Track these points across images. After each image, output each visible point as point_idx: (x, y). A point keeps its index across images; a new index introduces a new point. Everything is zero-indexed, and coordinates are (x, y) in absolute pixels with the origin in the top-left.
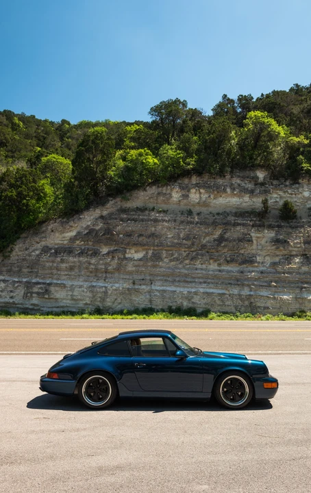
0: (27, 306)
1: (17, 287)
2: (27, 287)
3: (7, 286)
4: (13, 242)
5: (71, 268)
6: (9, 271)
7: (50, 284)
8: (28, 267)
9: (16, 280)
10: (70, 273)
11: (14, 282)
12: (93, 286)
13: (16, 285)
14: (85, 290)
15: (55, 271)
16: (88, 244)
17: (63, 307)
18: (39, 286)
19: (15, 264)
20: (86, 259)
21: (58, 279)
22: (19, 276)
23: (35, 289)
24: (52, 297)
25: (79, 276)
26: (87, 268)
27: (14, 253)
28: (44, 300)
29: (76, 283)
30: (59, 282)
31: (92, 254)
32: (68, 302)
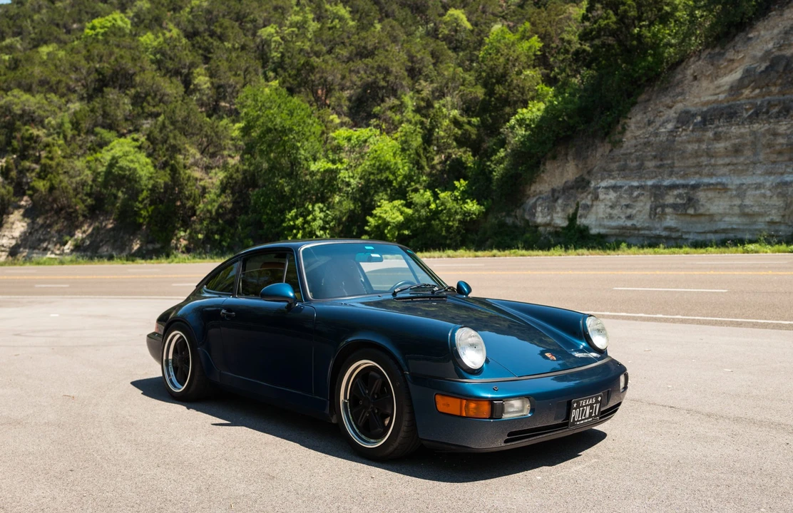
0: (658, 232)
1: (637, 197)
2: (656, 196)
3: (621, 197)
4: (623, 113)
5: (737, 150)
6: (623, 169)
7: (695, 187)
8: (655, 157)
9: (635, 184)
10: (735, 161)
11: (632, 188)
12: (786, 184)
13: (635, 194)
14: (768, 193)
15: (704, 160)
16: (769, 93)
17: (724, 231)
18: (676, 192)
19: (631, 154)
20: (767, 126)
21: (711, 175)
22: (640, 177)
23: (670, 199)
24: (702, 211)
25: (755, 164)
26: (770, 146)
27: (628, 134)
28: (688, 219)
29: (748, 180)
30: (713, 181)
31: (779, 112)
32: (734, 221)
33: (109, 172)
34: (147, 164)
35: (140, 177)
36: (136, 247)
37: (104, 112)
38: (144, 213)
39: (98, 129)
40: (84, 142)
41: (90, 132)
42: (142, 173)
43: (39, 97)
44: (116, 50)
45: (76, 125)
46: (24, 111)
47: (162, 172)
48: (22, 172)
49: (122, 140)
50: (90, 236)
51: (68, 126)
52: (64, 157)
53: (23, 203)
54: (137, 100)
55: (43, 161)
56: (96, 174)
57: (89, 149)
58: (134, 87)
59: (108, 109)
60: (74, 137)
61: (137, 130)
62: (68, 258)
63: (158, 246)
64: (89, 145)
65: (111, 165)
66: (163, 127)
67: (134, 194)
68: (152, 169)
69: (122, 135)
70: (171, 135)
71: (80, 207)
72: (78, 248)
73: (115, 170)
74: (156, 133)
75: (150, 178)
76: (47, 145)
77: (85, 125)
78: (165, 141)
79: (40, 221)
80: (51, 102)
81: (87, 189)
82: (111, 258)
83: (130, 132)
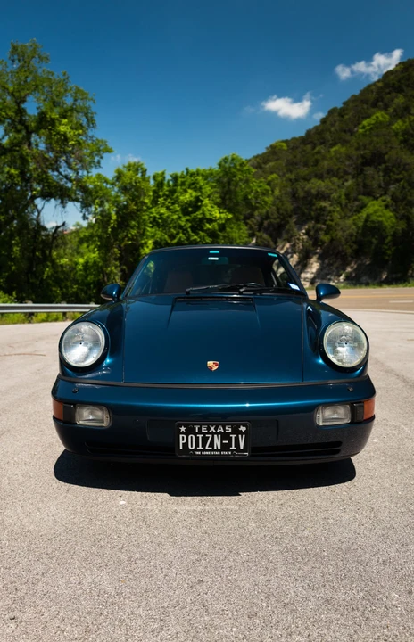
33: (365, 226)
34: (391, 217)
35: (386, 227)
36: (384, 276)
37: (364, 184)
38: (389, 252)
39: (360, 197)
40: (352, 207)
41: (356, 199)
42: (387, 224)
43: (327, 181)
44: (375, 139)
45: (347, 196)
46: (318, 192)
47: (402, 222)
48: (317, 231)
49: (375, 202)
50: (355, 270)
51: (343, 197)
52: (341, 218)
53: (318, 251)
54: (387, 171)
55: (327, 223)
56: (358, 228)
57: (355, 211)
58: (385, 163)
59: (367, 181)
60: (346, 205)
61: (386, 194)
62: (342, 285)
63: (399, 275)
64: (355, 208)
65: (366, 221)
66: (404, 188)
67: (382, 239)
68: (394, 220)
69: (377, 199)
70: (409, 193)
71: (349, 251)
72: (348, 278)
73: (369, 224)
74: (398, 194)
75: (392, 227)
76: (330, 212)
77: (352, 196)
78: (404, 198)
79: (326, 261)
80: (333, 183)
81: (354, 238)
82: (367, 284)
83: (381, 195)
